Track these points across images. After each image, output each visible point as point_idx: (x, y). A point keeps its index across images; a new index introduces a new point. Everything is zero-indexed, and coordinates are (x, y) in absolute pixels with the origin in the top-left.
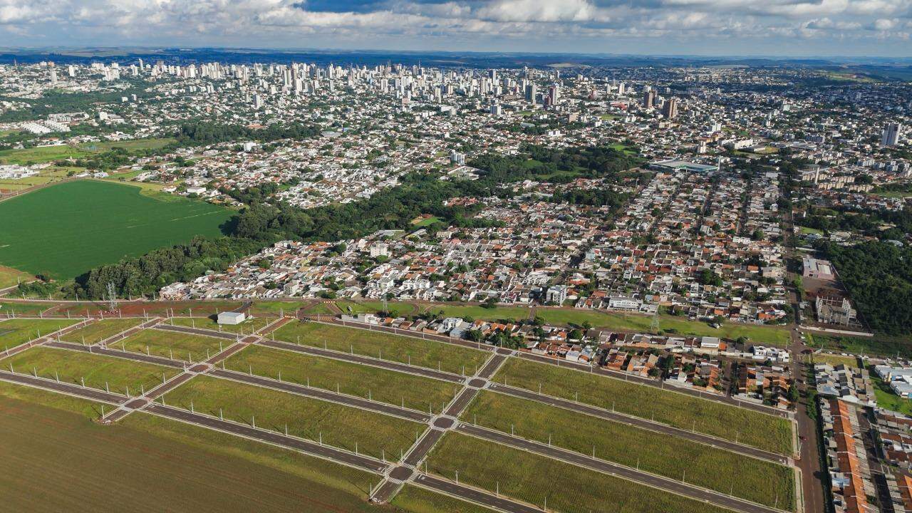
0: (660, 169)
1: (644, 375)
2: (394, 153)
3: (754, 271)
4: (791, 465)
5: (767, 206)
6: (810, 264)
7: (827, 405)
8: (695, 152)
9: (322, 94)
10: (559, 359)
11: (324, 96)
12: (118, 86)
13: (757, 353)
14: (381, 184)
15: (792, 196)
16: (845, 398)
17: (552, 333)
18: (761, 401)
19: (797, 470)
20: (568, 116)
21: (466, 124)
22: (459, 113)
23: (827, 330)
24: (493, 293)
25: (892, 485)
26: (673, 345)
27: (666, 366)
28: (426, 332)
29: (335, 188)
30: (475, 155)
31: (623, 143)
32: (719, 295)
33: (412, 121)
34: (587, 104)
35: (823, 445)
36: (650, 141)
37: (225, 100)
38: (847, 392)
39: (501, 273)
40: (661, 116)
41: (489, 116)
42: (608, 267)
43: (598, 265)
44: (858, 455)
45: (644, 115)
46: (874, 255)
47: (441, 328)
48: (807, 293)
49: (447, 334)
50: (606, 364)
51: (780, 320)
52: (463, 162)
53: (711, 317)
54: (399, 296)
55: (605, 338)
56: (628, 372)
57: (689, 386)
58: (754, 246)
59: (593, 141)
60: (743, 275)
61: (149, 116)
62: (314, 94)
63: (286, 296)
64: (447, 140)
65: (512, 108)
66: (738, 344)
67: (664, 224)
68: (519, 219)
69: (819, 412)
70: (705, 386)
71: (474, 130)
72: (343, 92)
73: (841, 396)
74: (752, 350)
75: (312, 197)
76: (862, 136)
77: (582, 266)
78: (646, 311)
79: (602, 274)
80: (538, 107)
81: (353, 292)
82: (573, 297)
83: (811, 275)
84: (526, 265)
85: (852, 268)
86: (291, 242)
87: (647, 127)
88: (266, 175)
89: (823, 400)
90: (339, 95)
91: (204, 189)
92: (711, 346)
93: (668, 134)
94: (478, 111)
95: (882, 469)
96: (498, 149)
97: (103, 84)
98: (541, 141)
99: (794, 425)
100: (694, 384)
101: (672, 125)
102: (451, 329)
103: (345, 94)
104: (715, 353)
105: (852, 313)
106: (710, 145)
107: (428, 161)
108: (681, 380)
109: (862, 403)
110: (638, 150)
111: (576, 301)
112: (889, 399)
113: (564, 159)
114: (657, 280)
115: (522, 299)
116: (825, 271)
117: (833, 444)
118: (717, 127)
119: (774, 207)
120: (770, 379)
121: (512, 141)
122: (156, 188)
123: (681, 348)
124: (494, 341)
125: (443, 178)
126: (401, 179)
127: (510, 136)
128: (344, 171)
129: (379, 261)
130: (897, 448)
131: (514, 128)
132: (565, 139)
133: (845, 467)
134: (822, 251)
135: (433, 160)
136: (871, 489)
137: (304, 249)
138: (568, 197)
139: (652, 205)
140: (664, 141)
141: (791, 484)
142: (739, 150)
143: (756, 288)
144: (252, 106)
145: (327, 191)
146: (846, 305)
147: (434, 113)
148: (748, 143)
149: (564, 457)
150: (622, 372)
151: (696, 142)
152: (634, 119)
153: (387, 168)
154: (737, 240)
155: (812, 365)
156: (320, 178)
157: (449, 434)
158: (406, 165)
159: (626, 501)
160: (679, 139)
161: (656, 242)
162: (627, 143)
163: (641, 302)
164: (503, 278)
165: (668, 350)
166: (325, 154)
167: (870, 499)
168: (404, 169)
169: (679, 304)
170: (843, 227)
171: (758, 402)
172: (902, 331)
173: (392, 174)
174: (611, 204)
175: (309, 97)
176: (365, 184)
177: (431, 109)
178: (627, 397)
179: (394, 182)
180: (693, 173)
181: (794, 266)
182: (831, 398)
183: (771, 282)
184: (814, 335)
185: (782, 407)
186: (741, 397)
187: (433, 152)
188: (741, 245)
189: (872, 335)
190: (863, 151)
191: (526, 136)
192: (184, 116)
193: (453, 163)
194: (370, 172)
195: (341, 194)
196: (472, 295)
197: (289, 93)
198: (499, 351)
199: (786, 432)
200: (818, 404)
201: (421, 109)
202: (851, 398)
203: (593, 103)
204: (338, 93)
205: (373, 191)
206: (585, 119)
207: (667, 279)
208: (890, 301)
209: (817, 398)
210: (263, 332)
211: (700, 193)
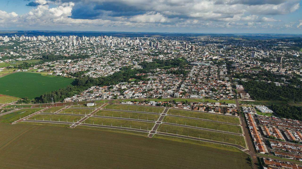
0: (194, 65)
1: (203, 111)
2: (115, 62)
3: (224, 88)
4: (240, 126)
5: (224, 73)
6: (238, 86)
7: (246, 114)
8: (202, 60)
9: (83, 45)
10: (182, 109)
11: (84, 46)
12: (10, 44)
13: (229, 105)
14: (115, 71)
15: (230, 70)
16: (250, 113)
17: (178, 103)
18: (232, 115)
19: (242, 127)
20: (164, 51)
21: (134, 53)
22: (130, 50)
23: (244, 100)
24: (160, 95)
25: (262, 128)
26: (209, 104)
27: (208, 109)
28: (146, 105)
29: (101, 72)
30: (140, 62)
31: (181, 58)
32: (217, 94)
33: (117, 53)
34: (168, 47)
35: (246, 122)
36: (189, 57)
37: (51, 48)
38: (250, 112)
39: (160, 91)
40: (190, 51)
41: (140, 51)
42: (188, 88)
43: (185, 88)
44: (254, 123)
45: (185, 50)
46: (253, 83)
47: (149, 104)
48: (238, 93)
49: (152, 105)
50: (194, 109)
51: (233, 98)
52: (137, 64)
53: (216, 98)
54: (135, 97)
55: (192, 104)
56: (199, 111)
57: (214, 112)
58: (223, 83)
59: (173, 58)
60: (222, 89)
61: (27, 53)
62: (80, 45)
63: (103, 99)
64: (130, 58)
65: (146, 49)
66: (224, 103)
67: (199, 78)
68: (159, 78)
69: (245, 116)
70: (218, 112)
71: (137, 55)
72: (90, 45)
73: (249, 113)
74: (227, 105)
75: (95, 75)
76: (246, 55)
77: (181, 89)
78: (200, 98)
79: (186, 90)
80: (154, 48)
81: (121, 97)
82: (181, 96)
83: (238, 89)
84: (166, 89)
85: (248, 87)
86: (95, 87)
87: (187, 54)
88: (79, 69)
89: (245, 114)
90: (89, 46)
91: (62, 73)
92: (217, 104)
93: (194, 55)
94: (136, 50)
95: (260, 126)
96: (146, 60)
97: (4, 43)
98: (158, 58)
99: (240, 119)
100: (216, 112)
101: (194, 53)
102: (152, 104)
103: (91, 45)
104: (219, 106)
105: (249, 96)
106: (206, 58)
107: (127, 64)
108: (212, 111)
109: (254, 114)
110: (186, 60)
111: (182, 96)
112: (260, 113)
113: (166, 63)
114: (201, 91)
115: (168, 96)
116: (242, 87)
117: (248, 121)
118: (207, 53)
119: (226, 73)
120: (233, 110)
121: (149, 58)
122: (46, 74)
123: (210, 105)
124: (165, 106)
125: (132, 69)
126: (120, 69)
127: (148, 57)
128: (102, 67)
129: (125, 90)
130: (262, 121)
131: (149, 54)
132: (165, 57)
133: (252, 125)
134: (240, 83)
135: (128, 64)
136: (258, 129)
137: (101, 88)
138: (171, 72)
139: (194, 74)
140: (193, 57)
141: (241, 129)
142: (214, 59)
143: (226, 92)
144: (61, 49)
145: (99, 73)
146: (248, 94)
147: (123, 50)
148: (216, 57)
149: (190, 127)
150: (198, 111)
151: (202, 57)
152: (183, 51)
153: (115, 66)
154: (219, 81)
155: (242, 107)
156: (95, 69)
157: (161, 124)
158: (120, 65)
159: (206, 134)
160: (197, 57)
161: (198, 82)
162: (182, 58)
163: (198, 96)
164: (161, 92)
165: (208, 106)
166: (94, 63)
167: (258, 130)
168: (120, 67)
169: (208, 96)
170: (244, 78)
171: (231, 115)
172: (261, 100)
173: (117, 68)
174: (183, 74)
175: (79, 46)
176: (109, 71)
177: (121, 49)
178: (201, 115)
179: (118, 70)
180: (203, 65)
181: (234, 87)
182: (247, 113)
183: (229, 90)
184: (241, 101)
185: (236, 115)
186: (227, 114)
187: (127, 61)
188: (220, 82)
189: (254, 101)
190: (247, 59)
191: (153, 57)
192: (39, 53)
193: (134, 64)
194: (110, 68)
195: (104, 74)
196: (155, 96)
197: (72, 45)
198: (166, 108)
199: (238, 120)
200: (244, 115)
201: (118, 50)
202: (251, 113)
203: (170, 47)
204: (88, 45)
205: (113, 73)
206: (169, 52)
207: (203, 91)
208: (258, 93)
209: (244, 113)
210: (101, 107)
211: (206, 71)
